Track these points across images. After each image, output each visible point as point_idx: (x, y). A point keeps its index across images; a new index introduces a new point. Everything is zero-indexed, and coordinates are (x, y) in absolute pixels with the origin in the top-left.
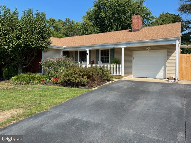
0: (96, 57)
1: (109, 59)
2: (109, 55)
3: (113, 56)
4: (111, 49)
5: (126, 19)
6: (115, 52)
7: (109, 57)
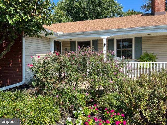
3: (139, 49)
5: (102, 11)
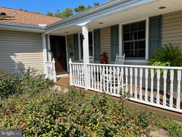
0: (112, 45)
1: (145, 47)
2: (144, 37)
3: (156, 38)
4: (150, 18)
6: (163, 26)
7: (145, 42)
